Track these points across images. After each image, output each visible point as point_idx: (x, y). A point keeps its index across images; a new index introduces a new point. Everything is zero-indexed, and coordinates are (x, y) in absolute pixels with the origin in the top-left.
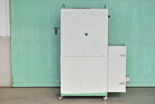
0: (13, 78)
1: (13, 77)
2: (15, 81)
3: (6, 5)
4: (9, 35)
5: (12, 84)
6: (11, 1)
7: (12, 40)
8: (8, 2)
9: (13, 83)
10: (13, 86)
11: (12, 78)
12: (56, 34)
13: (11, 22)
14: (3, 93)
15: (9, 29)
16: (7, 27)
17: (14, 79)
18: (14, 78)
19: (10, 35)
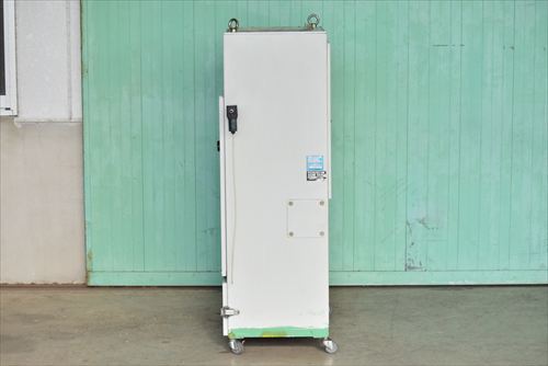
0: (90, 258)
1: (91, 253)
2: (96, 265)
3: (68, 15)
4: (77, 115)
5: (87, 277)
6: (84, 2)
7: (86, 130)
8: (75, 6)
9: (91, 274)
10: (91, 283)
11: (87, 257)
12: (233, 133)
13: (85, 74)
14: (63, 310)
15: (77, 95)
16: (70, 90)
17: (94, 260)
18: (94, 256)
19: (81, 116)
